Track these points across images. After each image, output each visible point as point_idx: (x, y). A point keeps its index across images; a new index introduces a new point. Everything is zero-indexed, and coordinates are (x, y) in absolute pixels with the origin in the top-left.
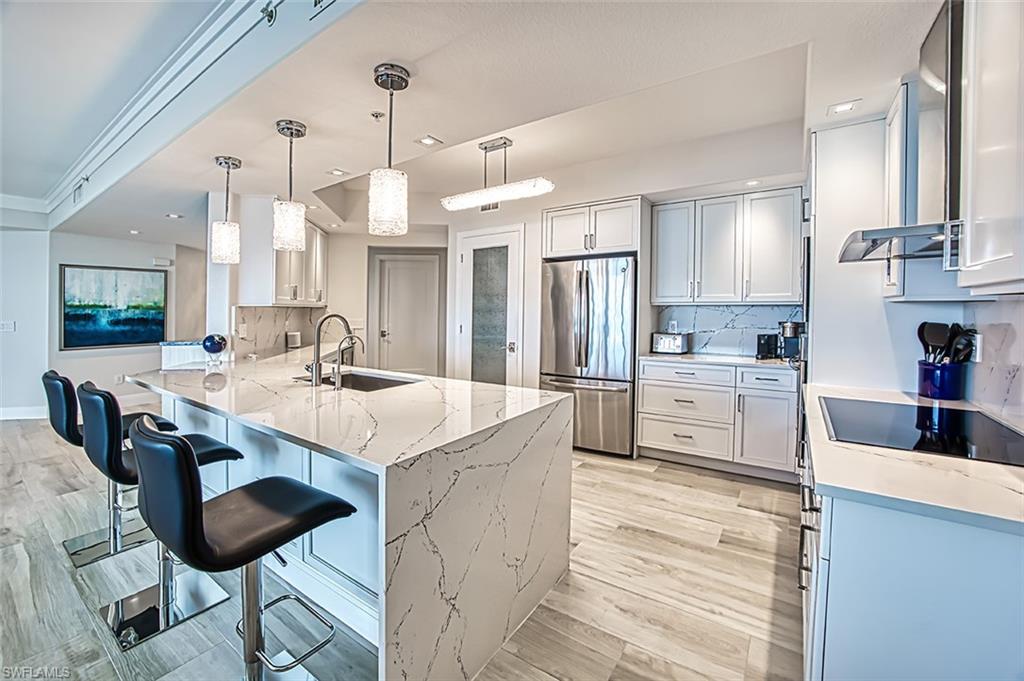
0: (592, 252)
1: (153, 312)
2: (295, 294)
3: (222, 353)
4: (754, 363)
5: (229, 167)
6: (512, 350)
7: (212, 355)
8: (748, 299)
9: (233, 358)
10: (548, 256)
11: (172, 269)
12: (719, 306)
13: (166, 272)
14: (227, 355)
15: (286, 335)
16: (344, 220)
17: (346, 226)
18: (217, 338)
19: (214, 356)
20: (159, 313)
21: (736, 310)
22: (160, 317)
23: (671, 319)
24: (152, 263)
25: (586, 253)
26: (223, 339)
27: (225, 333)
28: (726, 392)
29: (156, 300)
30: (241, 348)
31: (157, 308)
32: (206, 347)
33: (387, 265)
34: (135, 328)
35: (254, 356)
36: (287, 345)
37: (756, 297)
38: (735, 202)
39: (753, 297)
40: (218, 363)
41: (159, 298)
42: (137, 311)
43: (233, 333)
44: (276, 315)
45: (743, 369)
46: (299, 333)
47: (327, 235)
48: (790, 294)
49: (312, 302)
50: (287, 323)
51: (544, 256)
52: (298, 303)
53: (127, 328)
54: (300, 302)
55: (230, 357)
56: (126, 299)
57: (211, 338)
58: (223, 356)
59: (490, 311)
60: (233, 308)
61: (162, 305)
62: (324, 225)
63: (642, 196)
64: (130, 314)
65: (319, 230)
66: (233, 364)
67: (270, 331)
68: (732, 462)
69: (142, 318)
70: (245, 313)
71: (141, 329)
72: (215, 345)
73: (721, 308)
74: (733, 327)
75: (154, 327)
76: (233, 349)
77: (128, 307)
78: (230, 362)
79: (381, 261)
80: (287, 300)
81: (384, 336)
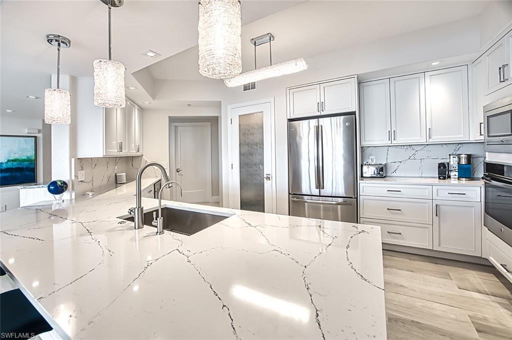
0: (323, 113)
1: (27, 163)
2: (121, 148)
3: (64, 193)
4: (438, 182)
5: (59, 45)
6: (268, 178)
7: (56, 196)
8: (431, 140)
9: (73, 197)
10: (292, 117)
11: (40, 135)
12: (404, 146)
13: (36, 137)
14: (69, 194)
15: (116, 175)
16: (154, 99)
17: (155, 103)
18: (59, 183)
19: (57, 196)
20: (31, 164)
21: (416, 148)
22: (32, 166)
23: (370, 155)
24: (25, 132)
25: (319, 114)
26: (64, 183)
27: (66, 179)
28: (426, 203)
29: (29, 155)
30: (81, 188)
31: (29, 160)
32: (50, 190)
33: (179, 129)
34: (14, 174)
35: (90, 194)
36: (117, 182)
37: (436, 139)
38: (419, 78)
39: (434, 139)
40: (61, 201)
41: (30, 154)
42: (15, 163)
43: (73, 178)
44: (108, 163)
45: (438, 187)
46: (124, 174)
47: (142, 110)
48: (462, 136)
49: (133, 153)
50: (116, 167)
51: (289, 118)
52: (123, 154)
53: (7, 174)
54: (125, 153)
55: (71, 196)
56: (7, 156)
57: (54, 183)
58: (66, 195)
59: (252, 154)
60: (73, 160)
61: (33, 158)
62: (140, 103)
63: (358, 75)
64: (10, 165)
65: (137, 107)
66: (74, 201)
67: (104, 174)
68: (432, 250)
69: (19, 168)
70: (82, 163)
71: (18, 174)
72: (57, 188)
73: (406, 147)
74: (415, 159)
75: (27, 173)
76: (73, 189)
77: (8, 161)
78: (71, 200)
79: (176, 126)
80: (115, 152)
81: (179, 171)
